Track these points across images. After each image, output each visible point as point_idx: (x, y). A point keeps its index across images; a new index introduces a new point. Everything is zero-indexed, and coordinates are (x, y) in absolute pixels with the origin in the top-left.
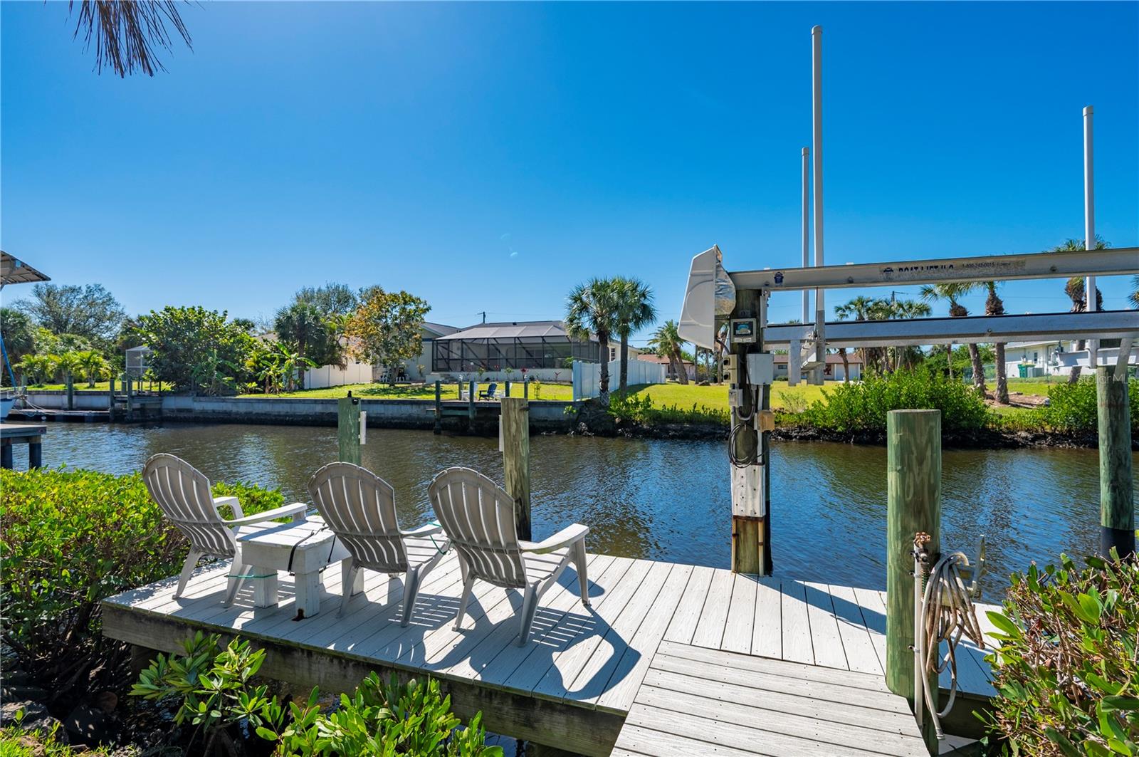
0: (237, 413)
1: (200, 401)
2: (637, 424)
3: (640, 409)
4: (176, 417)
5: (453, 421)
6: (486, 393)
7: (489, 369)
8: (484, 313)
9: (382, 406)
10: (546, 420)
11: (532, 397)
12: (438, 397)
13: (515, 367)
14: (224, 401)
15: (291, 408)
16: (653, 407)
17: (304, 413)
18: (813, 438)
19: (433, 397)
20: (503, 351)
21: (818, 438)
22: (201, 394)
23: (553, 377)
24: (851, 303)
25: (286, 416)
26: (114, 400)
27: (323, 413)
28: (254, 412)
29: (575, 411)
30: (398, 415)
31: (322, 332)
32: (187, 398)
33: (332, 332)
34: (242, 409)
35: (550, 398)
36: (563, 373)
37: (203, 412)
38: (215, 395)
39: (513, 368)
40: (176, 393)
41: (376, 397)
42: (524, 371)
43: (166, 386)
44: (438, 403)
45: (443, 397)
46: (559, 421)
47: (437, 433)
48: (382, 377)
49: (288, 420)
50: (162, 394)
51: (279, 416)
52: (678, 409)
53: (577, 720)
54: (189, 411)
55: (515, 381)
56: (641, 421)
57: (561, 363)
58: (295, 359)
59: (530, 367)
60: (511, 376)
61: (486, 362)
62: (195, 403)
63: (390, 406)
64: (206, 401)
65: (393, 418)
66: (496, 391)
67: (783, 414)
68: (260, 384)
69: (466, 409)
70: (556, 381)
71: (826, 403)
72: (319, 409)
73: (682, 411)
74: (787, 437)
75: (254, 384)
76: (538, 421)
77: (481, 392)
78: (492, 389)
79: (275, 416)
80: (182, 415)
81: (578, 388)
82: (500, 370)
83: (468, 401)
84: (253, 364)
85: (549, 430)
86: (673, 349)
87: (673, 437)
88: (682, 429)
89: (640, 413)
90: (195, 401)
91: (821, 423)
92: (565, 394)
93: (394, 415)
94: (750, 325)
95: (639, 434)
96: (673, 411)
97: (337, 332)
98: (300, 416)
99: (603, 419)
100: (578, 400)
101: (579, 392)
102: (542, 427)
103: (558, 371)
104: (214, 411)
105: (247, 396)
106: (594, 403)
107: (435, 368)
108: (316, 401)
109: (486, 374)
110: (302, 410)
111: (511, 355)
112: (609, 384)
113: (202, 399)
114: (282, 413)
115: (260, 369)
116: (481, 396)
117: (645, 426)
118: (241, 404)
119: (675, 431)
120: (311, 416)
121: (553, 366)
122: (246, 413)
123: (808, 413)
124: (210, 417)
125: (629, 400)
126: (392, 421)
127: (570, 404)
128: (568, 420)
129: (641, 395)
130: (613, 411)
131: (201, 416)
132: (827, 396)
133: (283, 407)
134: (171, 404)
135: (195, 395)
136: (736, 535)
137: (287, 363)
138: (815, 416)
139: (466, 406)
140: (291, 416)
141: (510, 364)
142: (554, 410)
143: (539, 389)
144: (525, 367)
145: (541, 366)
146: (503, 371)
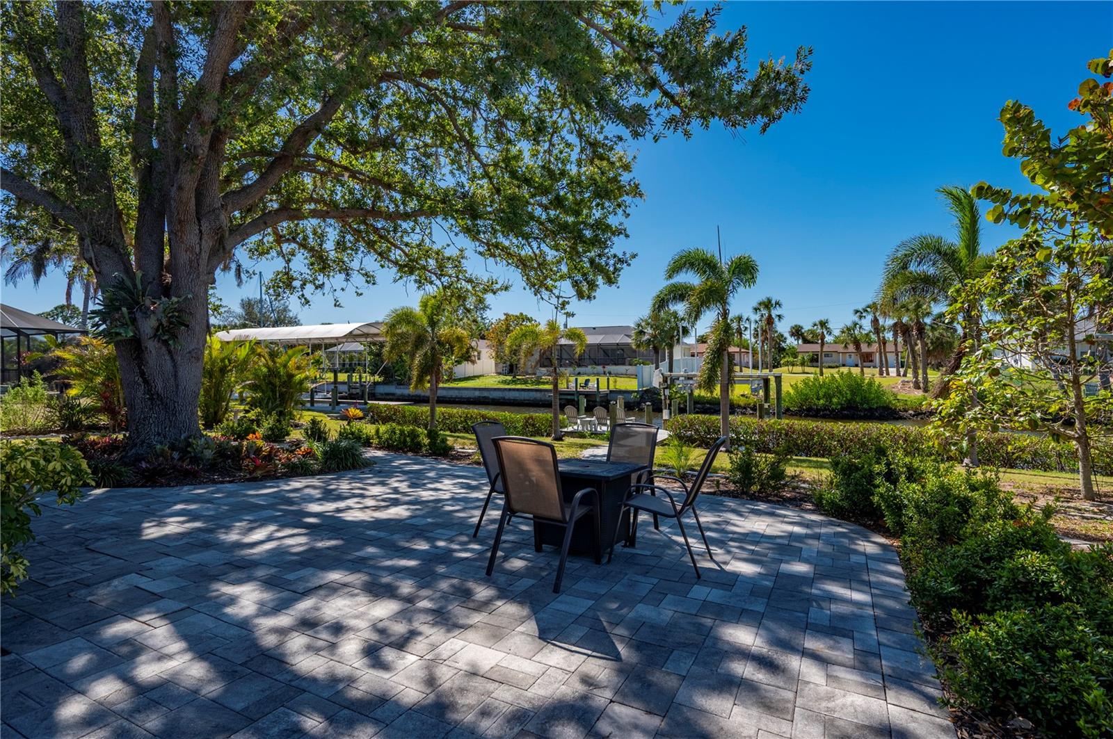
4: (385, 398)
6: (583, 384)
7: (579, 366)
11: (612, 387)
13: (598, 364)
15: (459, 393)
17: (467, 397)
20: (589, 352)
22: (400, 383)
23: (624, 372)
24: (867, 306)
26: (350, 387)
27: (480, 397)
29: (638, 397)
30: (528, 398)
32: (392, 386)
35: (623, 388)
36: (631, 369)
37: (402, 395)
39: (596, 364)
40: (384, 383)
41: (507, 387)
42: (603, 367)
43: (377, 378)
46: (629, 402)
48: (503, 370)
50: (376, 384)
54: (393, 395)
55: (601, 374)
57: (631, 362)
59: (608, 364)
60: (595, 371)
61: (577, 361)
62: (397, 390)
63: (523, 393)
64: (404, 389)
65: (525, 400)
69: (573, 395)
70: (626, 375)
72: (477, 394)
77: (580, 383)
78: (587, 382)
80: (388, 397)
81: (641, 380)
82: (587, 367)
83: (574, 390)
90: (397, 388)
92: (633, 385)
93: (526, 398)
100: (640, 389)
101: (641, 384)
103: (628, 367)
104: (409, 395)
106: (651, 391)
109: (578, 370)
110: (466, 394)
111: (594, 356)
113: (401, 387)
116: (581, 386)
120: (472, 398)
121: (624, 364)
124: (407, 398)
126: (525, 402)
127: (635, 392)
128: (634, 402)
131: (401, 398)
133: (454, 393)
134: (381, 390)
135: (396, 384)
139: (573, 393)
141: (594, 361)
142: (626, 395)
143: (615, 382)
144: (604, 364)
145: (616, 364)
146: (590, 367)
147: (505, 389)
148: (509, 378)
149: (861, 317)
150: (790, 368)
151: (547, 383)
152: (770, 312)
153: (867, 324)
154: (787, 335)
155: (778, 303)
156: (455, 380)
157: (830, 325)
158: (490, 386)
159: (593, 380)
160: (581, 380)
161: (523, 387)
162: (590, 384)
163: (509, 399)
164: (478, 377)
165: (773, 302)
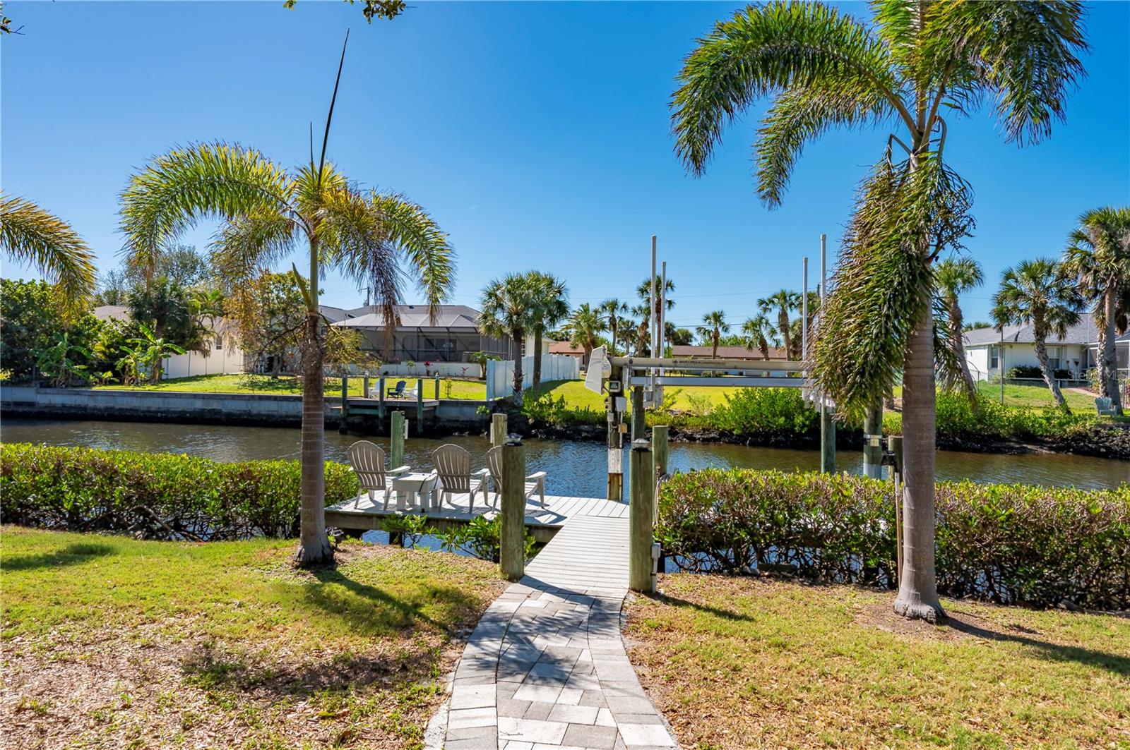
0: (94, 409)
1: (46, 393)
2: (550, 425)
3: (554, 409)
4: (13, 411)
5: (356, 420)
6: (394, 391)
7: (387, 361)
9: (276, 402)
10: (458, 421)
11: (443, 396)
12: (345, 394)
13: (418, 360)
14: (78, 393)
15: (164, 404)
16: (567, 408)
17: (180, 410)
18: (714, 440)
19: (339, 394)
21: (719, 440)
22: (46, 384)
23: (460, 372)
24: (775, 297)
25: (157, 412)
27: (203, 410)
28: (117, 407)
29: (488, 411)
30: (293, 413)
31: (185, 312)
32: (29, 389)
33: (195, 310)
34: (101, 403)
35: (462, 398)
36: (471, 368)
37: (50, 406)
38: (64, 386)
39: (414, 360)
40: (14, 383)
41: (257, 392)
42: (427, 364)
44: (344, 400)
45: (350, 394)
46: (471, 421)
47: (343, 432)
48: (257, 366)
49: (161, 417)
51: (149, 412)
52: (591, 410)
53: (547, 531)
54: (31, 404)
55: (418, 375)
56: (554, 422)
57: (469, 358)
58: (161, 345)
59: (434, 360)
60: (413, 370)
61: (384, 354)
62: (39, 396)
63: (285, 403)
64: (53, 394)
65: (288, 416)
67: (690, 416)
68: (116, 374)
69: (375, 407)
70: (463, 377)
71: (727, 406)
72: (199, 405)
73: (594, 413)
74: (691, 438)
75: (109, 374)
76: (448, 421)
77: (389, 389)
78: (401, 386)
79: (144, 412)
80: (20, 409)
81: (491, 386)
82: (400, 363)
83: (378, 399)
84: (103, 349)
85: (461, 431)
86: (588, 339)
87: (585, 439)
88: (594, 430)
89: (554, 414)
90: (38, 393)
91: (722, 426)
92: (478, 393)
93: (289, 413)
94: (617, 384)
95: (552, 435)
96: (586, 412)
97: (199, 312)
98: (174, 412)
99: (516, 419)
100: (491, 400)
101: (492, 392)
102: (453, 427)
103: (466, 365)
104: (64, 406)
105: (103, 388)
106: (507, 403)
108: (195, 396)
109: (385, 367)
110: (178, 405)
111: (411, 347)
112: (523, 383)
113: (48, 390)
114: (153, 409)
115: (116, 358)
116: (389, 394)
117: (558, 428)
118: (100, 398)
119: (588, 432)
120: (188, 412)
121: (458, 360)
122: (107, 409)
123: (712, 416)
124: (59, 412)
125: (542, 400)
126: (287, 419)
127: (483, 403)
128: (481, 421)
129: (556, 394)
130: (526, 412)
131: (46, 410)
132: (729, 400)
133: (154, 402)
135: (38, 386)
136: (610, 482)
137: (150, 350)
138: (717, 419)
139: (375, 404)
140: (164, 412)
141: (409, 356)
142: (467, 409)
143: (449, 387)
144: (427, 360)
145: (445, 361)
146: (404, 364)
147: (252, 397)
148: (266, 378)
149: (765, 310)
151: (332, 388)
153: (773, 317)
155: (670, 285)
156: (168, 381)
157: (726, 321)
158: (226, 392)
159: (411, 384)
160: (391, 383)
161: (287, 393)
162: (406, 390)
164: (209, 376)
165: (665, 282)
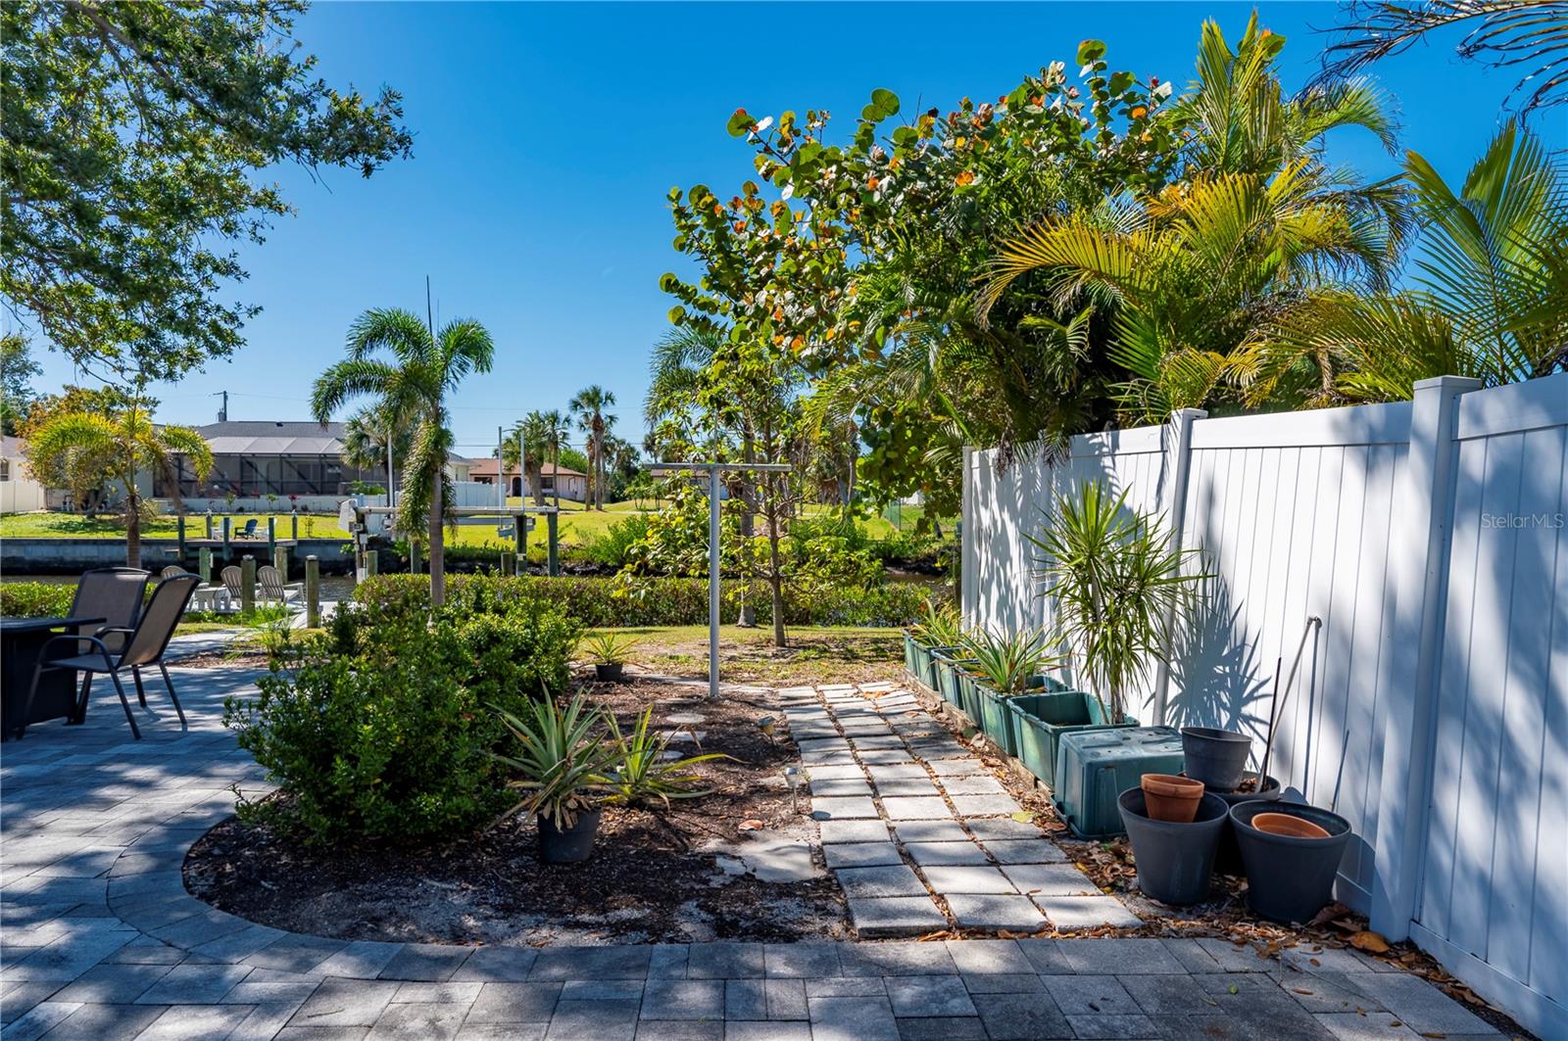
6: (243, 531)
7: (242, 495)
8: (225, 393)
9: (95, 547)
11: (302, 534)
12: (182, 535)
13: (281, 493)
19: (174, 535)
20: (262, 469)
23: (332, 507)
29: (354, 550)
30: (119, 559)
35: (325, 536)
39: (278, 492)
41: (68, 536)
42: (293, 498)
44: (181, 543)
45: (189, 535)
46: (336, 561)
48: (65, 503)
52: (469, 546)
55: (281, 511)
57: (346, 488)
59: (303, 493)
60: (273, 504)
61: (238, 486)
66: (257, 528)
67: (577, 550)
73: (473, 549)
77: (236, 529)
78: (251, 525)
82: (259, 497)
83: (222, 540)
93: (114, 559)
96: (464, 548)
99: (387, 558)
103: (340, 498)
107: (158, 493)
109: (238, 502)
111: (275, 477)
116: (237, 534)
121: (334, 493)
127: (348, 542)
128: (346, 561)
139: (220, 545)
141: (273, 487)
142: (330, 549)
143: (310, 524)
144: (296, 493)
145: (318, 493)
146: (263, 497)
147: (65, 542)
148: (78, 519)
150: (639, 501)
151: (166, 528)
152: (597, 411)
154: (639, 448)
155: (609, 397)
158: (25, 535)
159: (262, 521)
160: (239, 522)
162: (257, 530)
163: (74, 562)
165: (603, 395)
